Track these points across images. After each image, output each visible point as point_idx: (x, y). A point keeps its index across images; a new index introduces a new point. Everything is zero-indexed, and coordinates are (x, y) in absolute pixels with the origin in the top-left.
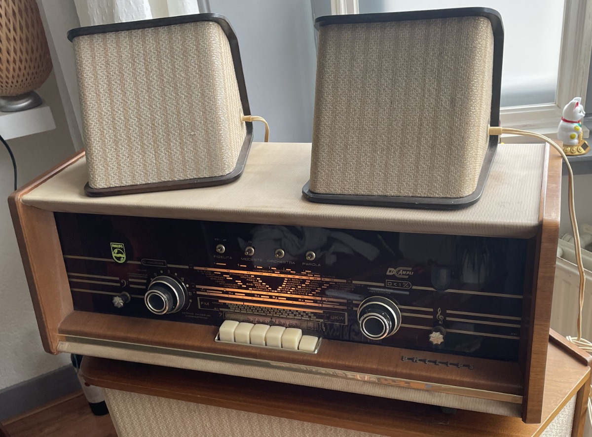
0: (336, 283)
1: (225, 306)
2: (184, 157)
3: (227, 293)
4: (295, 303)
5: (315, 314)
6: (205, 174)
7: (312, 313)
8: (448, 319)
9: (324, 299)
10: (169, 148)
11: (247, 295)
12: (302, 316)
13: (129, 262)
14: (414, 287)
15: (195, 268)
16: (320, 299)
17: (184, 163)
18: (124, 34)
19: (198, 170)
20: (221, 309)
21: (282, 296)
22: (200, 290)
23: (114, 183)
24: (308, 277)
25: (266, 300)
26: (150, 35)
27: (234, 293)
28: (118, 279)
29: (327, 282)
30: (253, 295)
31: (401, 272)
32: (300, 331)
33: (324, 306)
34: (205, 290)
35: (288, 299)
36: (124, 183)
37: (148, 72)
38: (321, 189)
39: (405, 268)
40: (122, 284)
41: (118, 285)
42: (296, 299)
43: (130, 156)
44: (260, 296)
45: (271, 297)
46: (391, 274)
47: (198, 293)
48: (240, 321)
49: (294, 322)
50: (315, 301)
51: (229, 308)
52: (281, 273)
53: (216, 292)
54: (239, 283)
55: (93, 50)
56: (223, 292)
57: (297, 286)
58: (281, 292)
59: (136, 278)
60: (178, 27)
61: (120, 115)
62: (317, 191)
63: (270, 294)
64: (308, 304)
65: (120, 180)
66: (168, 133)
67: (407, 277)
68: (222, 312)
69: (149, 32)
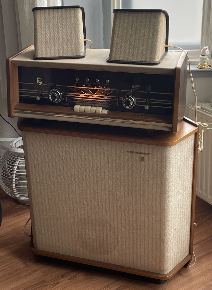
0: (115, 91)
1: (76, 100)
2: (67, 49)
3: (77, 95)
4: (101, 98)
5: (107, 102)
6: (74, 55)
7: (106, 102)
8: (150, 102)
9: (111, 96)
10: (63, 46)
11: (84, 96)
12: (103, 103)
13: (43, 85)
14: (140, 92)
15: (67, 86)
16: (109, 96)
17: (68, 51)
18: (51, 10)
19: (72, 53)
20: (74, 101)
21: (96, 96)
22: (68, 94)
23: (44, 56)
24: (106, 89)
25: (91, 97)
26: (59, 11)
27: (80, 95)
28: (38, 91)
29: (112, 91)
30: (86, 96)
31: (136, 87)
32: (102, 108)
33: (110, 99)
34: (70, 94)
35: (98, 97)
36: (47, 56)
37: (58, 22)
38: (113, 59)
39: (137, 85)
40: (39, 93)
41: (38, 93)
42: (101, 97)
43: (50, 48)
44: (89, 96)
45: (93, 96)
46: (133, 87)
47: (67, 95)
48: (81, 105)
49: (100, 105)
50: (108, 97)
51: (77, 101)
52: (97, 88)
53: (73, 95)
54: (82, 91)
55: (41, 14)
56: (76, 95)
57: (102, 92)
58: (96, 94)
59: (45, 90)
60: (69, 9)
61: (48, 35)
62: (112, 59)
63: (92, 95)
64: (105, 98)
65: (46, 55)
66: (63, 41)
67: (138, 88)
68: (74, 102)
69: (60, 10)
